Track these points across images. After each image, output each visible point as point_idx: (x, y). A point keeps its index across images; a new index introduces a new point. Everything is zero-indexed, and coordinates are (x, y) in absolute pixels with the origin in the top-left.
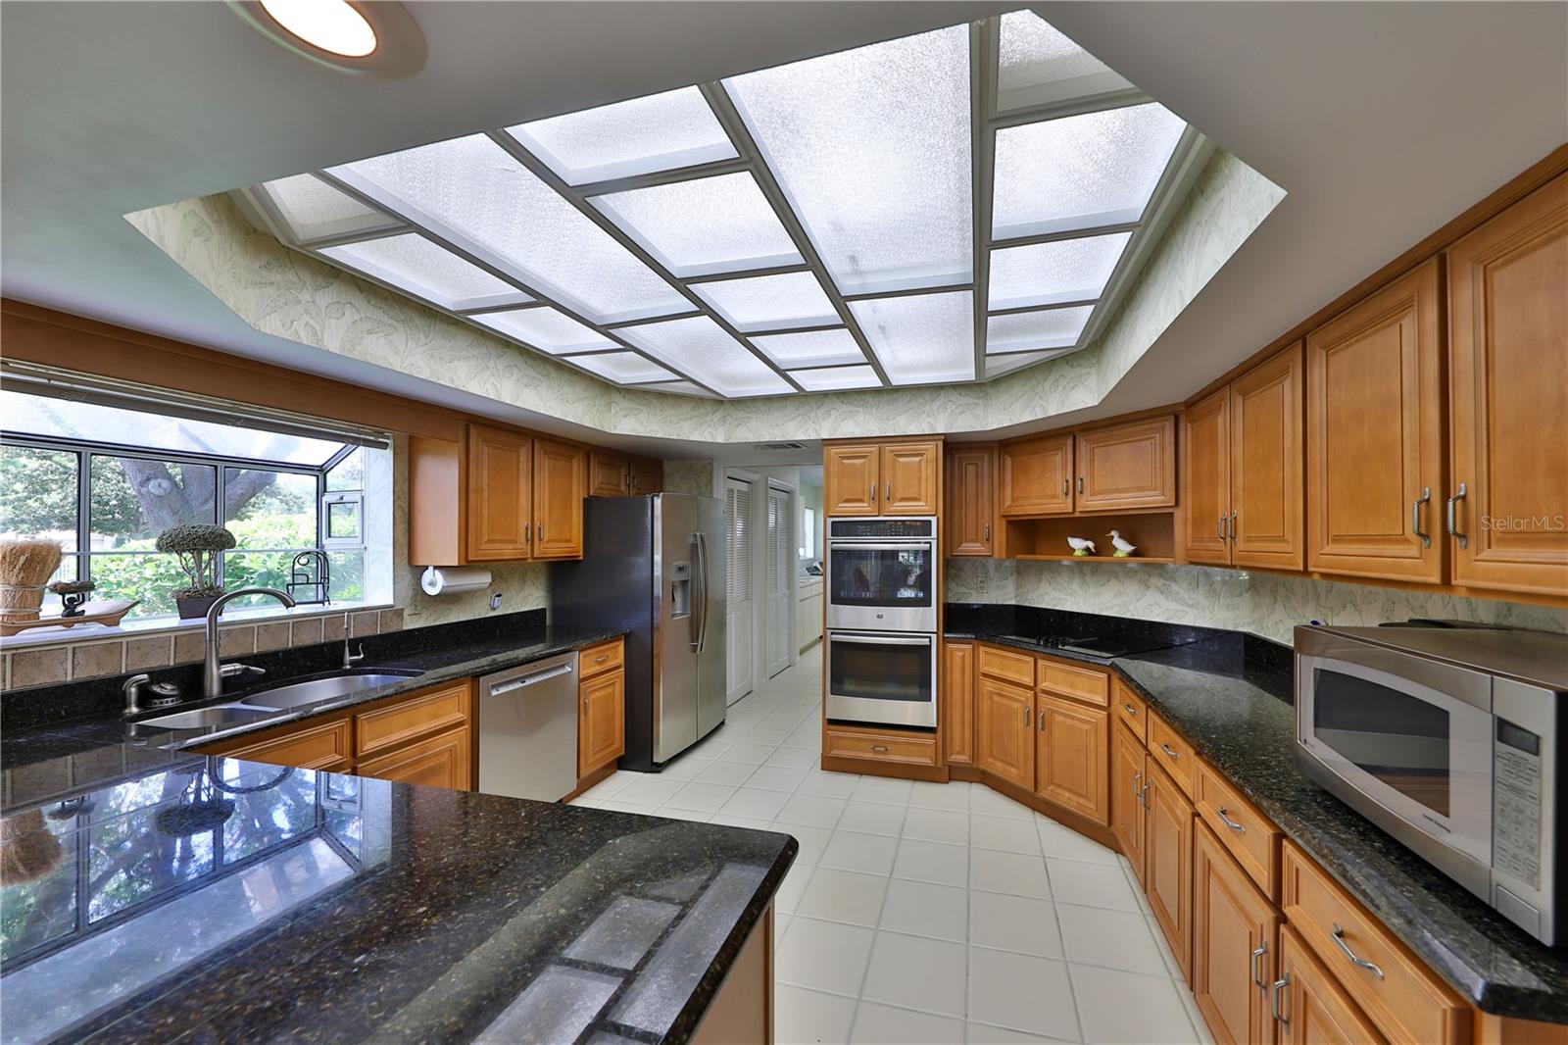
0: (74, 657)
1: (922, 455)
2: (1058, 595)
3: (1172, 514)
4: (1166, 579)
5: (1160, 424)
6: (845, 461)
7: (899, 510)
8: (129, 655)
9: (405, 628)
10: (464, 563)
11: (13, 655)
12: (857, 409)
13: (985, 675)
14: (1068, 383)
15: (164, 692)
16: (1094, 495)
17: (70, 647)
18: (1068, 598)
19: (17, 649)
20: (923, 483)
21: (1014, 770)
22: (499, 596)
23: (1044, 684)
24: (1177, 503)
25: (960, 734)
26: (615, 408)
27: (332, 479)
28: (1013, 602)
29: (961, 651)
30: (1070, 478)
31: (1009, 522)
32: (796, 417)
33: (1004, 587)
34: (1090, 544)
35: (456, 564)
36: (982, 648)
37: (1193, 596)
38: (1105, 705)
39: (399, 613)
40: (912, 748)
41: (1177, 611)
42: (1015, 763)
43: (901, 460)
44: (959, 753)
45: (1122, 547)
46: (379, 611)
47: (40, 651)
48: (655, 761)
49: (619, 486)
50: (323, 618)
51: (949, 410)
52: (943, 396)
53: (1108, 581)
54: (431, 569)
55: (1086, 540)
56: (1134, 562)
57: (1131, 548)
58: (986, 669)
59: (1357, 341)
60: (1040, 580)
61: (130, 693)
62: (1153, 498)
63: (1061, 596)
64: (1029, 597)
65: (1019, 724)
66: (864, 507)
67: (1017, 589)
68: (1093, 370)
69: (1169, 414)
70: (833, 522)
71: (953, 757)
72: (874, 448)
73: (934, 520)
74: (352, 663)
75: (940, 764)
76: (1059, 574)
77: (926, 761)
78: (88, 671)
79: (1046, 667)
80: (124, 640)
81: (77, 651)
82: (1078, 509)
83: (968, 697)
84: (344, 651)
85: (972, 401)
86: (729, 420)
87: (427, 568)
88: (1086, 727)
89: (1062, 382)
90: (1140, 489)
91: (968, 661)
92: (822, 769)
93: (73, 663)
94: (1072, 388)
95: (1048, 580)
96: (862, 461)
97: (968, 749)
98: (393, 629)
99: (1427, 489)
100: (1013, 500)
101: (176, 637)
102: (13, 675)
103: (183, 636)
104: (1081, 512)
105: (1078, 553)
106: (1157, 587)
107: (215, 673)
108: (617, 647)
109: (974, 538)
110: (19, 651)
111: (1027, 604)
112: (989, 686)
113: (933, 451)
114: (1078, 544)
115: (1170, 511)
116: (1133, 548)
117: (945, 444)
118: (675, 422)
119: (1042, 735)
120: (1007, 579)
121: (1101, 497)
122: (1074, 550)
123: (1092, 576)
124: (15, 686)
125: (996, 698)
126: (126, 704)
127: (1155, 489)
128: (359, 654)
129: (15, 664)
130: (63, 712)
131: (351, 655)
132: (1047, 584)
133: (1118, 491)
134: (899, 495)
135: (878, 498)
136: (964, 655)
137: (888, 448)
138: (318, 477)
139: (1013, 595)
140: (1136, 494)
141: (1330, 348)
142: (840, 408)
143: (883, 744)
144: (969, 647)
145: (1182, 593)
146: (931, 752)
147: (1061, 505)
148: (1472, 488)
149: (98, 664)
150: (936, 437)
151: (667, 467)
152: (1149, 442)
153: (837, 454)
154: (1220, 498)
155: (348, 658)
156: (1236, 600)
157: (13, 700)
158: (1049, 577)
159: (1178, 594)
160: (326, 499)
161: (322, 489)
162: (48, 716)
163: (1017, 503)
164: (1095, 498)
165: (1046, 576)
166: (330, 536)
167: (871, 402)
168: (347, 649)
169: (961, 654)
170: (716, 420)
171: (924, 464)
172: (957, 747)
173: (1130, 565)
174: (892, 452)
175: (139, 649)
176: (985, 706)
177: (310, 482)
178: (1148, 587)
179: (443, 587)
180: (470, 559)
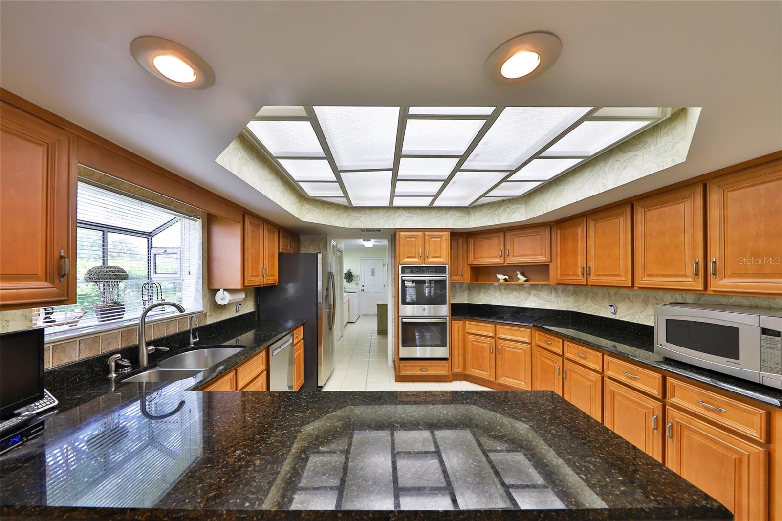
0: (79, 346)
1: (441, 237)
2: (489, 298)
3: (549, 265)
4: (538, 291)
5: (544, 229)
6: (407, 239)
7: (432, 261)
8: (103, 343)
9: (207, 323)
10: (243, 288)
11: (53, 346)
12: (413, 215)
13: (468, 333)
14: (511, 210)
15: (124, 363)
16: (514, 256)
17: (78, 340)
18: (493, 300)
19: (54, 342)
20: (442, 250)
21: (485, 373)
22: (240, 305)
23: (500, 335)
24: (551, 261)
25: (458, 360)
26: (304, 208)
27: (156, 240)
28: (467, 302)
29: (457, 324)
30: (502, 249)
31: (471, 267)
32: (384, 217)
33: (463, 296)
34: (507, 277)
35: (240, 288)
36: (467, 322)
37: (549, 297)
38: (530, 342)
39: (205, 315)
40: (438, 368)
41: (542, 303)
42: (485, 370)
43: (433, 239)
44: (457, 368)
45: (522, 278)
46: (198, 314)
47: (65, 343)
48: (319, 385)
49: (288, 247)
50: (178, 318)
51: (454, 218)
52: (451, 212)
53: (512, 292)
54: (222, 290)
55: (505, 275)
56: (527, 284)
57: (525, 279)
58: (469, 331)
59: (660, 207)
60: (480, 292)
61: (112, 365)
62: (541, 259)
63: (490, 299)
64: (474, 300)
65: (487, 353)
66: (416, 260)
67: (468, 296)
68: (523, 206)
69: (548, 226)
70: (402, 267)
71: (455, 370)
72: (420, 234)
73: (447, 266)
74: (194, 343)
75: (450, 374)
76: (489, 290)
77: (444, 373)
78: (86, 354)
79: (501, 328)
80: (101, 335)
81: (81, 342)
82: (506, 262)
83: (461, 344)
84: (190, 336)
85: (464, 215)
86: (351, 217)
87: (219, 290)
88: (520, 351)
89: (508, 210)
90: (535, 255)
91: (461, 327)
92: (396, 381)
93: (79, 350)
94: (513, 213)
95: (483, 292)
96: (415, 239)
97: (461, 367)
98: (203, 324)
99: (697, 259)
100: (474, 258)
101: (122, 332)
102: (53, 358)
103: (124, 331)
104: (508, 264)
105: (501, 281)
106: (534, 294)
107: (145, 352)
108: (300, 330)
109: (457, 274)
110: (56, 343)
111: (473, 303)
112: (471, 337)
113: (447, 235)
114: (501, 277)
115: (548, 264)
116: (526, 278)
117: (451, 232)
118: (328, 217)
119: (499, 357)
120: (464, 292)
121: (517, 258)
122: (499, 279)
123: (505, 290)
124: (54, 365)
125: (475, 343)
126: (109, 372)
127: (542, 255)
128: (197, 338)
129: (54, 351)
130: (77, 379)
131: (193, 339)
132: (484, 294)
133: (525, 255)
134: (432, 255)
135: (423, 256)
136: (459, 326)
137: (427, 234)
138: (148, 238)
139: (467, 299)
140: (533, 257)
141: (647, 208)
142: (405, 214)
143: (426, 367)
144: (462, 322)
145: (545, 296)
146: (447, 369)
147: (497, 261)
148: (718, 259)
149: (90, 349)
150: (448, 230)
151: (302, 238)
152: (539, 236)
153: (403, 235)
154: (579, 260)
155: (192, 340)
156: (567, 299)
157: (56, 374)
158: (484, 290)
159: (543, 297)
160: (153, 252)
161: (150, 247)
162: (71, 382)
163: (475, 260)
164: (514, 258)
165: (483, 290)
166: (156, 273)
167: (419, 212)
168: (191, 335)
169: (458, 325)
170: (345, 216)
171: (442, 242)
172: (456, 366)
173: (526, 285)
174: (428, 235)
175: (107, 340)
176: (469, 347)
177: (144, 241)
178: (530, 294)
179: (230, 300)
180: (246, 285)
